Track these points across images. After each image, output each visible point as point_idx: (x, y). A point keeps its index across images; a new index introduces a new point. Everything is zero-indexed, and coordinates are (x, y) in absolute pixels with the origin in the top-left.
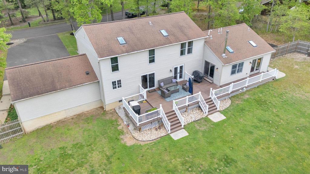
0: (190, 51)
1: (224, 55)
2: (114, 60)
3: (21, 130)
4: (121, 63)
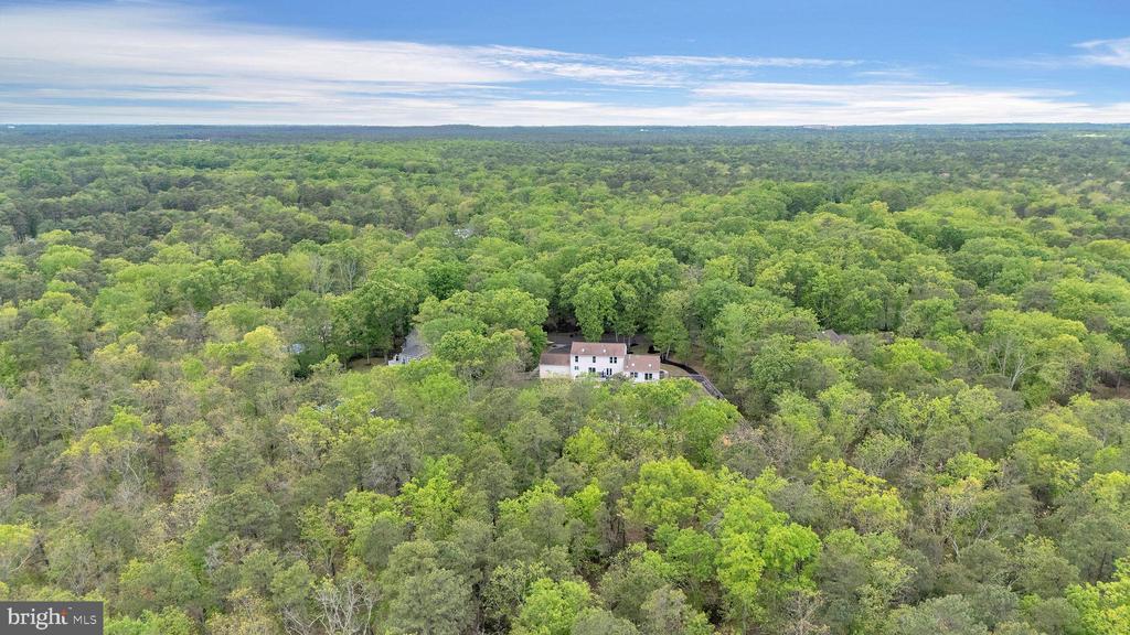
0: (615, 362)
1: (628, 367)
2: (577, 357)
4: (579, 359)
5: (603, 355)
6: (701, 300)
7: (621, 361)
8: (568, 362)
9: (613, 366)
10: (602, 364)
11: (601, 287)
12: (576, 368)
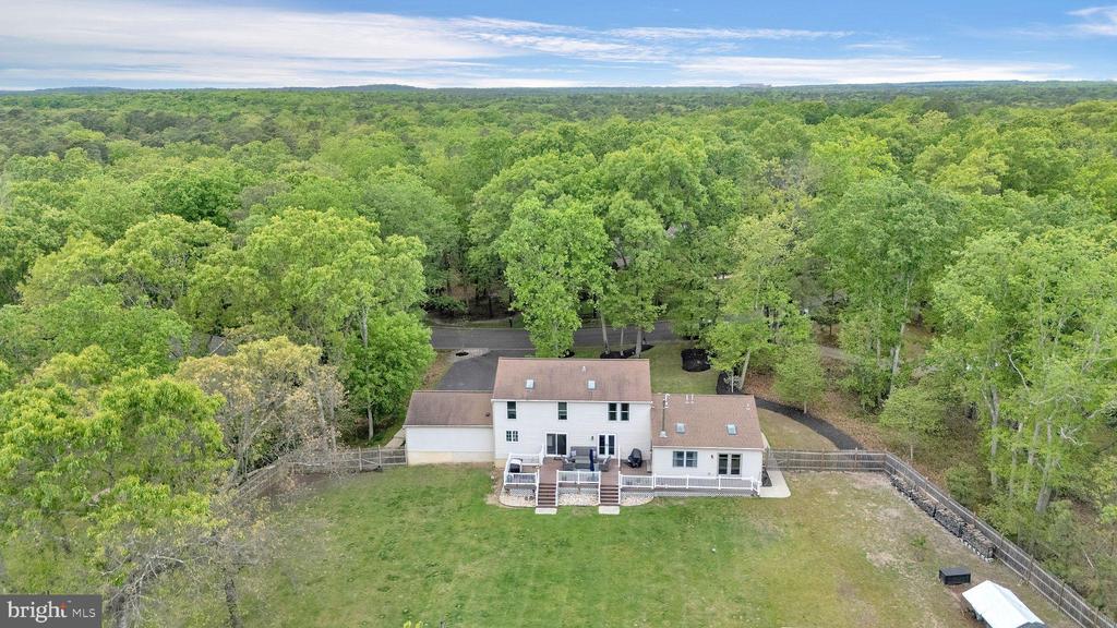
0: (625, 417)
1: (664, 433)
2: (511, 405)
3: (404, 460)
4: (519, 409)
5: (589, 396)
6: (858, 231)
7: (640, 414)
8: (487, 419)
9: (617, 428)
10: (586, 424)
11: (569, 209)
12: (511, 436)
